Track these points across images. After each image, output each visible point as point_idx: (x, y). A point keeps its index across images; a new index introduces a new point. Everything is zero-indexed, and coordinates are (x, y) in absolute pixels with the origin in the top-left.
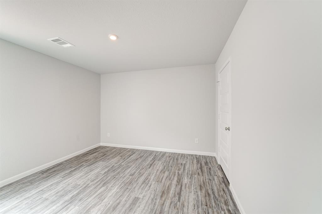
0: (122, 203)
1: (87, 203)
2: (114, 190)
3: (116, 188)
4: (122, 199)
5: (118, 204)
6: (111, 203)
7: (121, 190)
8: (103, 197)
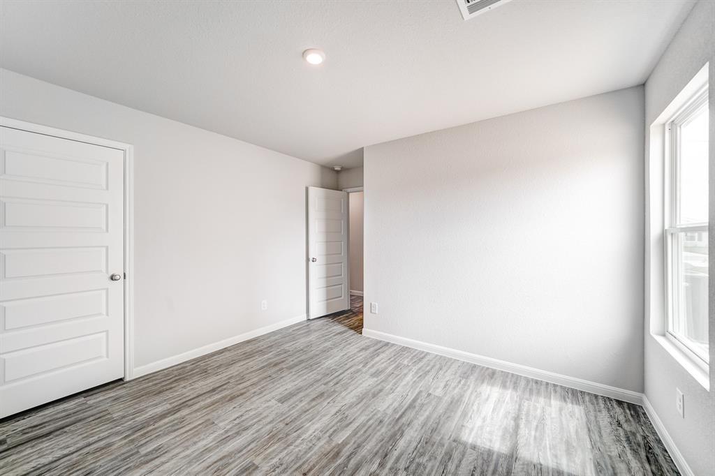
0: (308, 399)
1: (367, 413)
2: (316, 426)
3: (310, 432)
4: (306, 406)
5: (314, 400)
6: (325, 403)
7: (302, 423)
8: (339, 418)
